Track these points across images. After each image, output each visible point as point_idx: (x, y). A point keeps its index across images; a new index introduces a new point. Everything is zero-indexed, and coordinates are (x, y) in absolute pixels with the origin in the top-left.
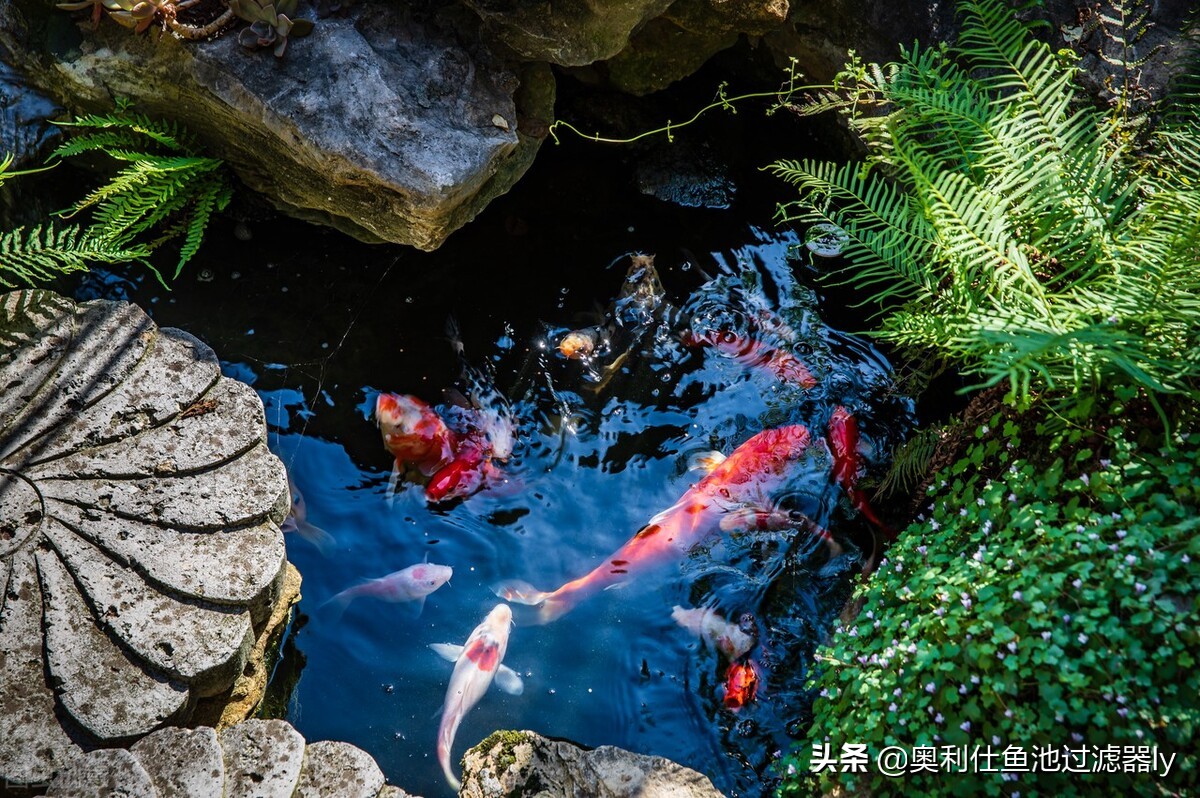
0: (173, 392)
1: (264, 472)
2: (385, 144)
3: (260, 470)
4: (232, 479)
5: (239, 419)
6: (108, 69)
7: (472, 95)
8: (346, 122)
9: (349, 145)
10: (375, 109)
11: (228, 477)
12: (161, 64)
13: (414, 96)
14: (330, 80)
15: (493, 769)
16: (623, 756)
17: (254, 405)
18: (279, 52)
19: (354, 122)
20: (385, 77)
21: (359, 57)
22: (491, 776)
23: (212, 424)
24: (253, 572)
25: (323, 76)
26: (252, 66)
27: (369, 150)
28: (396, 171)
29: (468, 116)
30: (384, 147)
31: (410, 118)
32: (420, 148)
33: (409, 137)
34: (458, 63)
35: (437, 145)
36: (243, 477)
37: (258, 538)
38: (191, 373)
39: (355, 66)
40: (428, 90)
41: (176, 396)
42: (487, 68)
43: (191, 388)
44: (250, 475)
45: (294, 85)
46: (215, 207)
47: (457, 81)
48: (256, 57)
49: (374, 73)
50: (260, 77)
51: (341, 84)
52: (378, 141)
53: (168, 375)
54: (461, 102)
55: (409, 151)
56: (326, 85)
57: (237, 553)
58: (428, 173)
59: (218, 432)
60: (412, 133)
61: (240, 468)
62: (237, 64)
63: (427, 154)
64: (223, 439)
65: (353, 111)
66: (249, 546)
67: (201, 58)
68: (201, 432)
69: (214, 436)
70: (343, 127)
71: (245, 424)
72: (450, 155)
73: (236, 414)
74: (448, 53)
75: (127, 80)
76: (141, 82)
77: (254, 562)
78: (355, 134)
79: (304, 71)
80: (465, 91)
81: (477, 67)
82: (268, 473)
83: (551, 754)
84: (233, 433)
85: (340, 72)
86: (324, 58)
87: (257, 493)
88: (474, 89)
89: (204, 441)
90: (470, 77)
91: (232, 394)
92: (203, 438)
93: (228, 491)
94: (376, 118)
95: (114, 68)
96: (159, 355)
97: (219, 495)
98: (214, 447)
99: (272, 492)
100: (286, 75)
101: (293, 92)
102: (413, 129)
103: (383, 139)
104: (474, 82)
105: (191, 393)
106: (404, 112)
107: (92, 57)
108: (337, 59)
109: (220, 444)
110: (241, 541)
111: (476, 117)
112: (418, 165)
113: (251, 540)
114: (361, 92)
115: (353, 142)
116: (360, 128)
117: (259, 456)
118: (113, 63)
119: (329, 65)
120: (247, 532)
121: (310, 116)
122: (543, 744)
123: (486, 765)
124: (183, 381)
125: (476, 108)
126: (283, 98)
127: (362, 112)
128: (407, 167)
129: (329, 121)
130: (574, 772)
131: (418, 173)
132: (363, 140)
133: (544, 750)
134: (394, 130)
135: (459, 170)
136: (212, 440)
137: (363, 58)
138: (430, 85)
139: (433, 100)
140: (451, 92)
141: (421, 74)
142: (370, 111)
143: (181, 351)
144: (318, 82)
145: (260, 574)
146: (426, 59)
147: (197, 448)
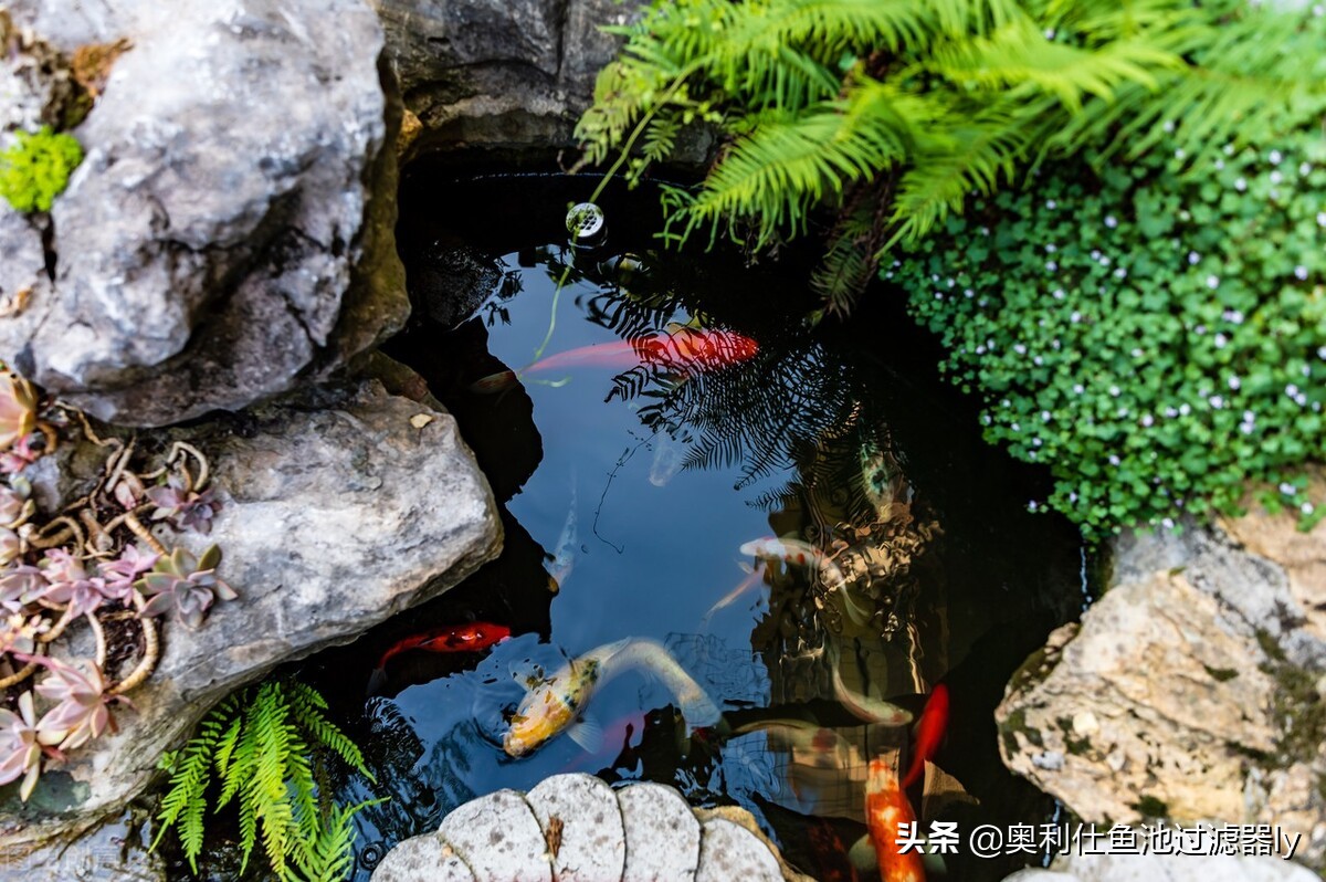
0: (525, 855)
1: (653, 810)
2: (407, 546)
3: (648, 811)
4: (646, 841)
5: (587, 806)
6: (121, 763)
7: (378, 431)
8: (359, 571)
9: (388, 582)
10: (361, 536)
11: (642, 845)
12: (154, 710)
13: (361, 489)
14: (297, 562)
15: (1036, 751)
16: (1080, 644)
17: (576, 786)
18: (227, 594)
19: (365, 564)
20: (324, 505)
21: (286, 520)
22: (1043, 756)
23: (578, 834)
24: (758, 870)
25: (286, 566)
26: (224, 629)
27: (406, 566)
28: (442, 550)
29: (402, 447)
30: (407, 550)
31: (392, 508)
32: (432, 515)
33: (412, 520)
34: (333, 425)
35: (435, 497)
36: (651, 831)
37: (719, 847)
38: (511, 828)
39: (295, 528)
40: (360, 471)
41: (531, 856)
42: (347, 400)
43: (530, 837)
44: (652, 824)
45: (276, 599)
46: (321, 711)
47: (354, 436)
48: (215, 619)
49: (314, 514)
50: (242, 626)
51: (307, 553)
52: (400, 551)
53: (501, 851)
54: (382, 446)
55: (428, 527)
56: (300, 569)
57: (729, 875)
58: (464, 523)
59: (591, 833)
60: (411, 514)
61: (640, 831)
62: (211, 640)
63: (441, 512)
64: (601, 831)
65: (351, 559)
66: (726, 860)
67: (179, 672)
68: (582, 849)
69: (594, 839)
70: (362, 577)
71: (594, 804)
72: (451, 491)
73: (578, 806)
74: (316, 429)
75: (145, 748)
76: (157, 736)
77: (747, 864)
78: (378, 571)
79: (265, 580)
80: (371, 435)
81: (340, 408)
82: (656, 806)
83: (1045, 698)
84: (599, 820)
85: (292, 547)
86: (263, 555)
87: (675, 826)
88: (369, 425)
89: (595, 851)
90: (355, 422)
91: (553, 799)
92: (590, 850)
93: (660, 853)
94: (374, 542)
95: (124, 756)
96: (472, 848)
97: (660, 864)
98: (606, 845)
99: (681, 813)
100: (257, 599)
101: (285, 604)
102: (407, 511)
103: (400, 545)
104: (363, 421)
105: (536, 839)
106: (381, 511)
107: (98, 773)
108: (274, 543)
109: (606, 839)
110: (718, 865)
111: (406, 441)
112: (451, 526)
113: (719, 855)
114: (332, 539)
115: (386, 576)
116: (373, 561)
117: (631, 805)
118: (118, 756)
119: (276, 553)
120: (709, 854)
121: (328, 603)
122: (1034, 700)
123: (1030, 756)
124: (515, 840)
125: (396, 435)
126: (286, 618)
127: (358, 550)
128: (445, 538)
129: (347, 587)
130: (1077, 689)
131: (457, 531)
132: (389, 566)
133: (1039, 702)
134: (398, 530)
135: (473, 491)
136: (599, 842)
137: (289, 517)
138: (355, 466)
139: (371, 472)
140: (367, 449)
141: (335, 468)
142: (360, 542)
143: (478, 824)
144: (290, 575)
145: (761, 865)
146: (314, 454)
147: (599, 861)
